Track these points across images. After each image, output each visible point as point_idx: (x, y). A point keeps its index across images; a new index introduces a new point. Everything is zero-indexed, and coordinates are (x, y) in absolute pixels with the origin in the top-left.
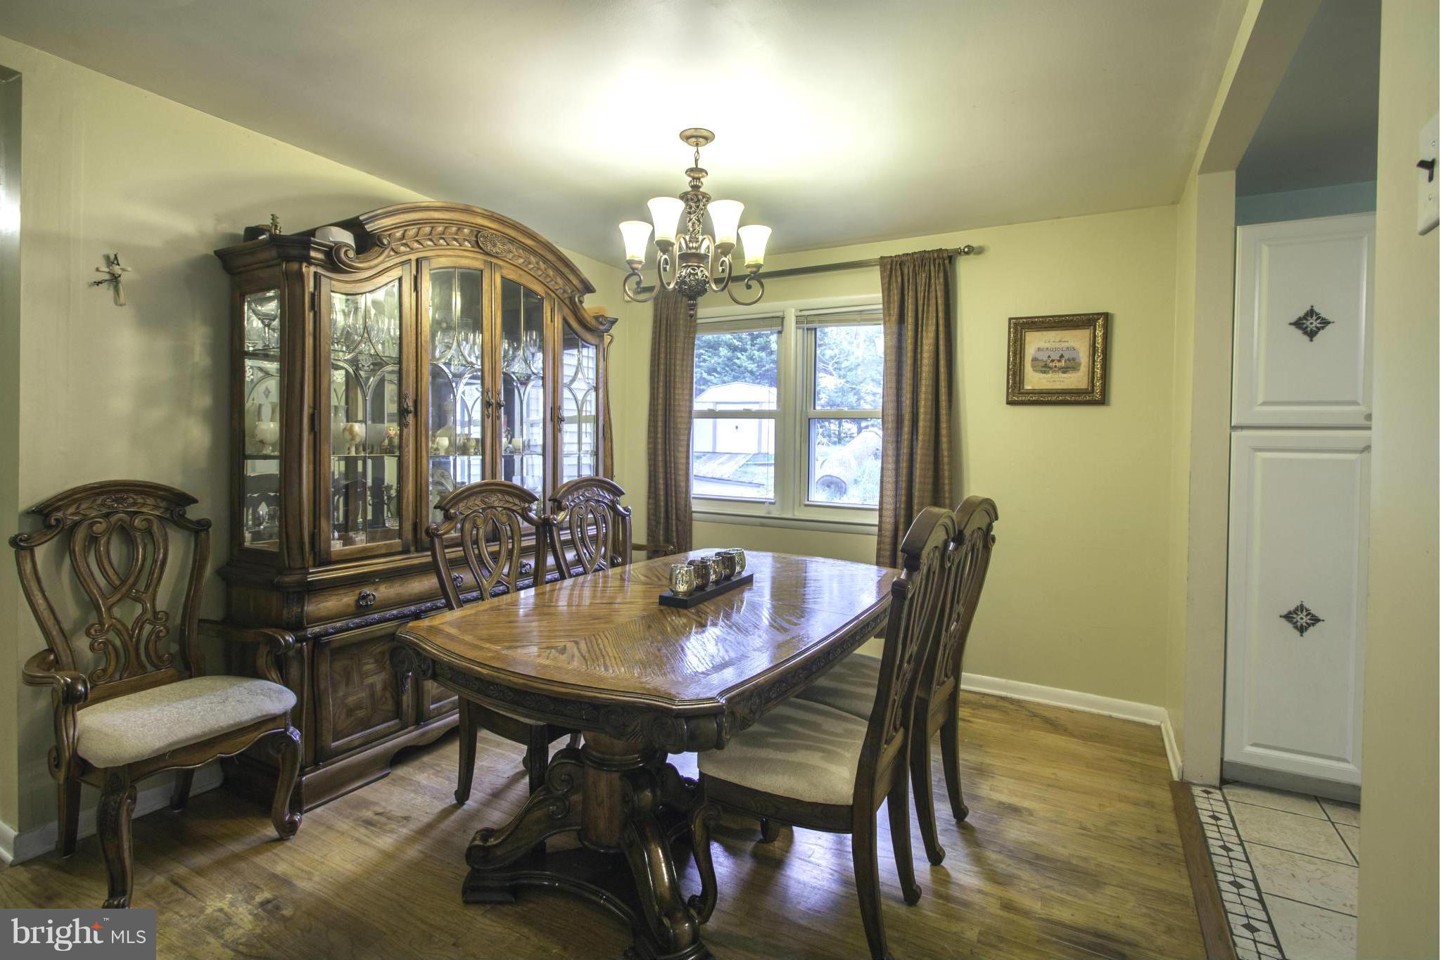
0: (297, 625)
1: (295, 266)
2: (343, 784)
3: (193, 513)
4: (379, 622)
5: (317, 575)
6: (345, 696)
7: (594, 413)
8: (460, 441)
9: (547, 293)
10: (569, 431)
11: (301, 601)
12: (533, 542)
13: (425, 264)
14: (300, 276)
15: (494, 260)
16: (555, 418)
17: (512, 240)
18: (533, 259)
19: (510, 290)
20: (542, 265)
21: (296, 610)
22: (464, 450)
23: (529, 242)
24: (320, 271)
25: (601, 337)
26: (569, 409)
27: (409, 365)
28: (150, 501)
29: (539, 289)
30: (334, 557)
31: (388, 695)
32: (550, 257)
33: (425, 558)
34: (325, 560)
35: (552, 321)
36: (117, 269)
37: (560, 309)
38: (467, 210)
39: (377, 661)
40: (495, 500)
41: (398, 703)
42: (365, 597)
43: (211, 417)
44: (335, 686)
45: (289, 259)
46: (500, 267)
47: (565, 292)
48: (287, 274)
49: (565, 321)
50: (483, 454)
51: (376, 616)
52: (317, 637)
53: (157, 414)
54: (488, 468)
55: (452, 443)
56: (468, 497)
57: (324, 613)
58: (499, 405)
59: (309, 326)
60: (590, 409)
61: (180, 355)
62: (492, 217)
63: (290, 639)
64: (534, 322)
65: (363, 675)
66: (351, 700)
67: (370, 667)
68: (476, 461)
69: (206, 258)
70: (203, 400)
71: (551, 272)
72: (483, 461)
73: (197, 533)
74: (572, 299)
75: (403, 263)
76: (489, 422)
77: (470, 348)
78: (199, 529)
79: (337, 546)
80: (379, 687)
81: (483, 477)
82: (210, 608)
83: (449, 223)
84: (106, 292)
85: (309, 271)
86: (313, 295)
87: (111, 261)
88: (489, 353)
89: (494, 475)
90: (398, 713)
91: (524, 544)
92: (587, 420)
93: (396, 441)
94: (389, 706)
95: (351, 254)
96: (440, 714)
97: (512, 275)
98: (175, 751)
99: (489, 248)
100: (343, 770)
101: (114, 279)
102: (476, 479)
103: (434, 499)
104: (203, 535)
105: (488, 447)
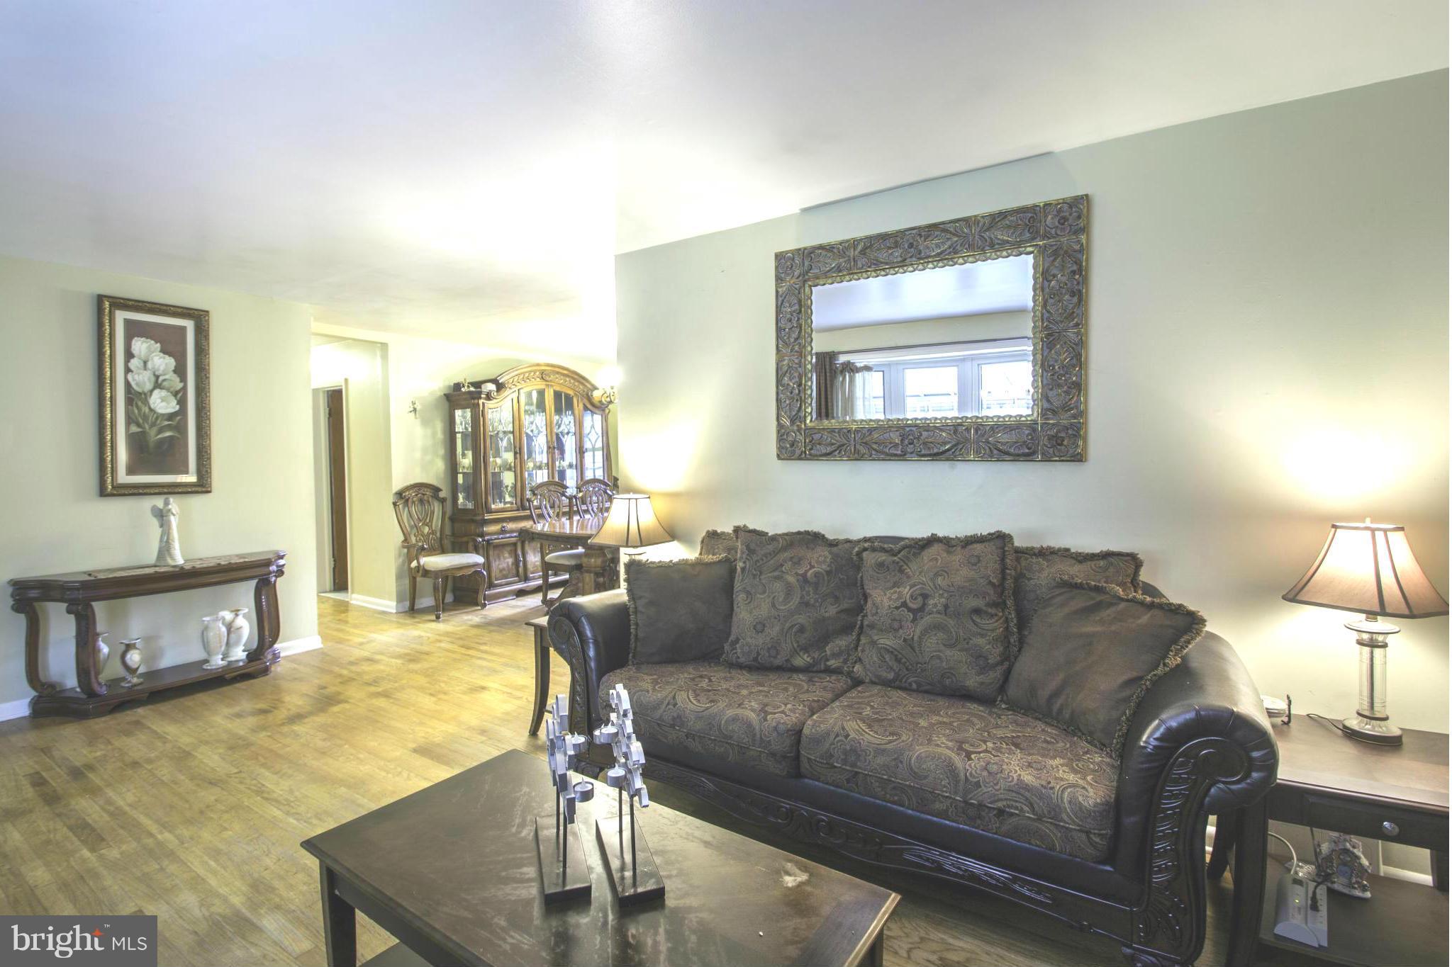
0: (482, 535)
1: (476, 401)
2: (499, 598)
3: (442, 494)
4: (509, 537)
5: (487, 517)
6: (499, 565)
7: (601, 446)
8: (538, 464)
9: (575, 394)
10: (588, 456)
11: (482, 526)
12: (568, 510)
13: (521, 391)
14: (478, 404)
15: (550, 383)
16: (581, 451)
17: (558, 373)
18: (568, 379)
19: (557, 395)
20: (572, 381)
21: (481, 530)
22: (540, 468)
23: (565, 372)
24: (485, 401)
25: (604, 410)
26: (588, 445)
27: (517, 434)
28: (429, 490)
29: (571, 392)
30: (493, 510)
31: (514, 567)
32: (576, 377)
33: (528, 512)
34: (490, 511)
35: (578, 406)
36: (415, 406)
37: (582, 400)
38: (538, 365)
39: (509, 554)
40: (552, 488)
41: (518, 571)
42: (504, 527)
43: (444, 458)
44: (495, 561)
45: (474, 399)
46: (551, 386)
47: (584, 391)
48: (474, 404)
49: (584, 405)
50: (548, 469)
51: (508, 535)
52: (488, 541)
53: (429, 457)
54: (551, 474)
55: (535, 465)
56: (541, 487)
57: (490, 532)
58: (554, 448)
59: (482, 423)
60: (599, 444)
61: (434, 434)
62: (548, 365)
63: (481, 540)
64: (570, 406)
65: (505, 558)
66: (501, 566)
67: (507, 555)
68: (546, 472)
69: (440, 397)
70: (442, 452)
71: (576, 384)
72: (548, 473)
73: (443, 503)
74: (587, 395)
75: (513, 392)
76: (550, 456)
77: (540, 419)
78: (443, 501)
79: (493, 506)
80: (510, 563)
81: (549, 478)
82: (448, 531)
83: (530, 372)
84: (413, 414)
85: (481, 402)
86: (482, 411)
87: (414, 403)
88: (549, 425)
89: (553, 478)
90: (518, 575)
91: (564, 510)
92: (598, 450)
93: (513, 464)
94: (514, 571)
95: (495, 394)
96: (534, 579)
97: (558, 389)
98: (452, 569)
99: (547, 378)
100: (496, 593)
101: (415, 410)
102: (546, 479)
103: (528, 487)
104: (445, 503)
105: (550, 466)
